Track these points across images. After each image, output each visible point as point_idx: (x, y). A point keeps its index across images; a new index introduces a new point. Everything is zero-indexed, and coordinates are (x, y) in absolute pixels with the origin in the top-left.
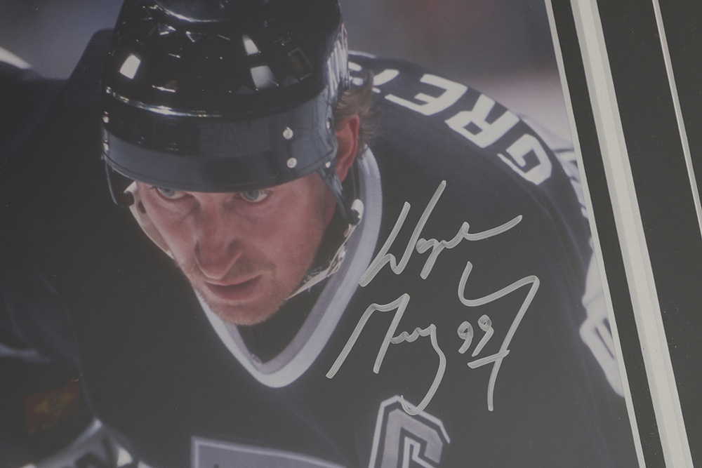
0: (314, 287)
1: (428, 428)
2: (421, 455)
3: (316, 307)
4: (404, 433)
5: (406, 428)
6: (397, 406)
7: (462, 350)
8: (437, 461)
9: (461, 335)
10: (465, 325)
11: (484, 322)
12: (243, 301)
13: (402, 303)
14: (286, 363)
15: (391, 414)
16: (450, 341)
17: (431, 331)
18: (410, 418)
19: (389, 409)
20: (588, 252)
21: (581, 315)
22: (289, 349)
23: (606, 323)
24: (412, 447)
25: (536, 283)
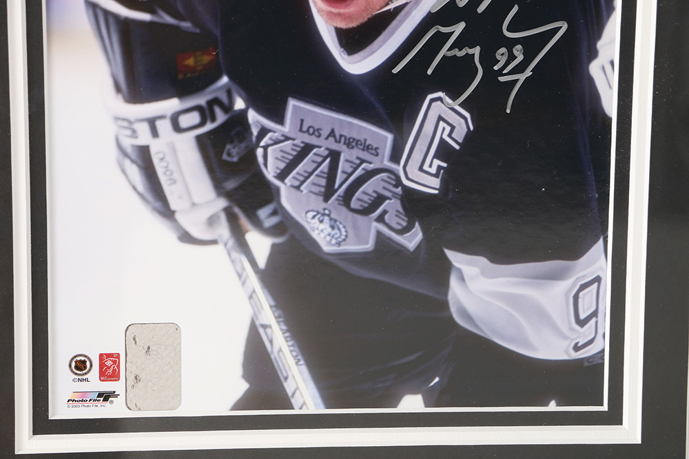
0: (395, 8)
1: (458, 118)
2: (450, 135)
3: (395, 23)
4: (440, 118)
5: (442, 115)
6: (440, 99)
7: (496, 68)
8: (460, 141)
9: (498, 57)
10: (503, 50)
11: (518, 51)
12: (342, 11)
13: (459, 28)
14: (365, 58)
15: (434, 104)
16: (488, 59)
17: (476, 51)
18: (447, 109)
19: (432, 100)
20: (611, 9)
21: (593, 54)
22: (369, 49)
23: (612, 63)
24: (444, 129)
25: (565, 27)
